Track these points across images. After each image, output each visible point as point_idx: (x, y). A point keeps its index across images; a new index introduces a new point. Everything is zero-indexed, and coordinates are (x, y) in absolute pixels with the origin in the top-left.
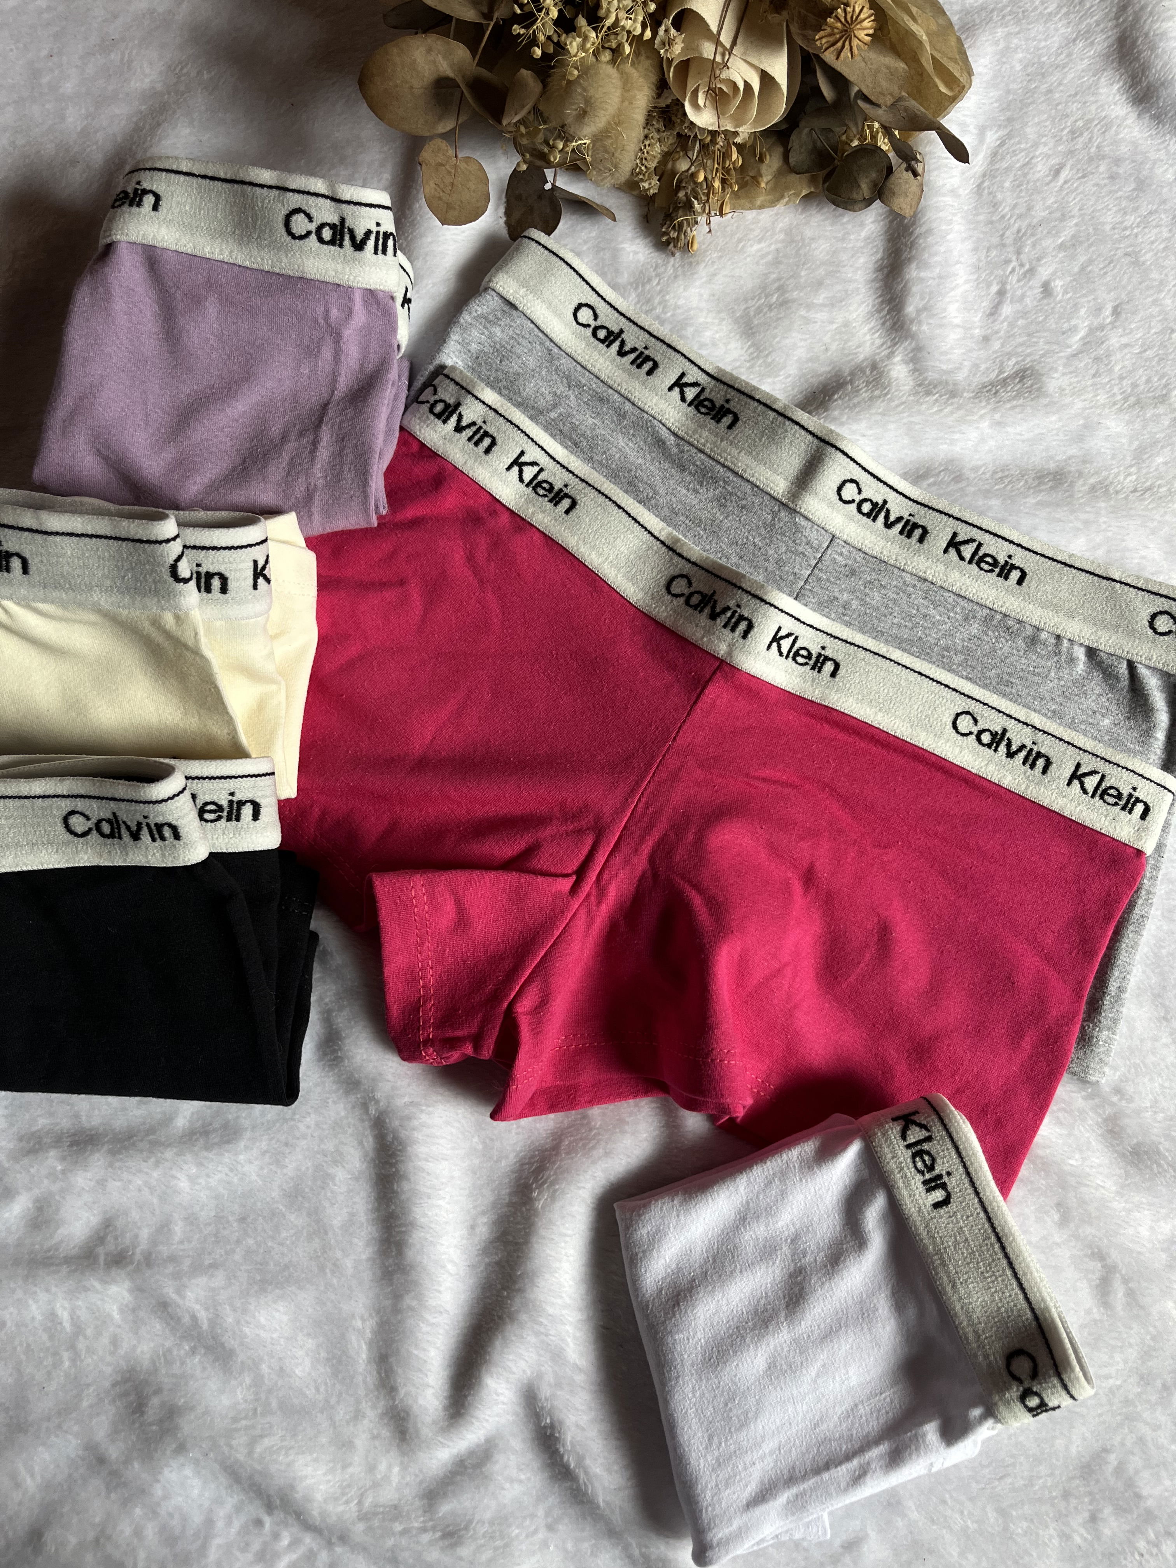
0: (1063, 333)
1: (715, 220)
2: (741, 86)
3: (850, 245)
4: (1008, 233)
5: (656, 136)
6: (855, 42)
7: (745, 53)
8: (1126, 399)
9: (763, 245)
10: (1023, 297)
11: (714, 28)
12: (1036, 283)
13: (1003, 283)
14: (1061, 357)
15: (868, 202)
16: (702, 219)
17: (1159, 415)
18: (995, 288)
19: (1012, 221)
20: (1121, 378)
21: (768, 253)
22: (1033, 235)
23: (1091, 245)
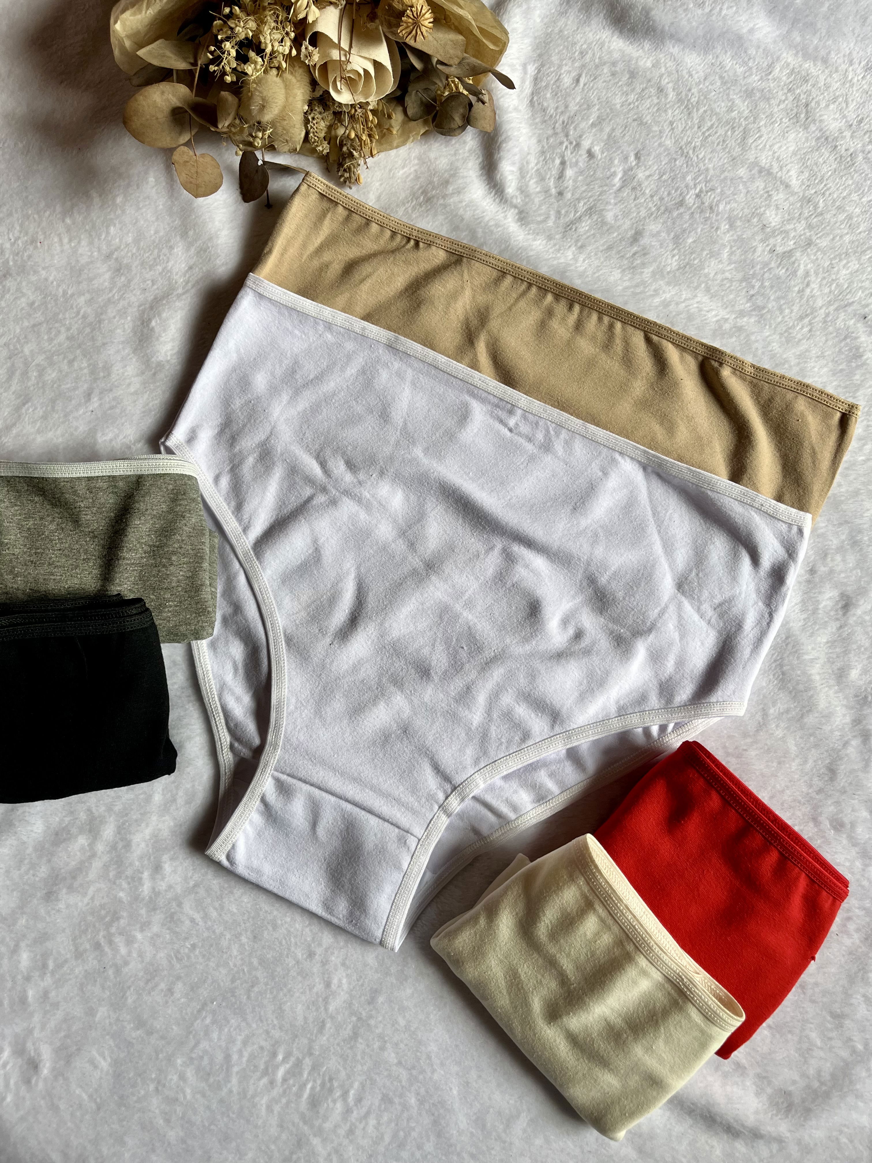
0: (608, 178)
1: (369, 160)
2: (362, 73)
3: (461, 157)
4: (557, 125)
5: (320, 116)
6: (424, 29)
7: (359, 52)
8: (658, 209)
9: (405, 169)
10: (577, 162)
11: (336, 41)
12: (583, 152)
13: (563, 157)
14: (610, 194)
15: (463, 128)
16: (361, 162)
17: (681, 214)
18: (558, 161)
19: (558, 117)
20: (652, 196)
21: (410, 174)
22: (572, 122)
23: (610, 120)
